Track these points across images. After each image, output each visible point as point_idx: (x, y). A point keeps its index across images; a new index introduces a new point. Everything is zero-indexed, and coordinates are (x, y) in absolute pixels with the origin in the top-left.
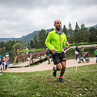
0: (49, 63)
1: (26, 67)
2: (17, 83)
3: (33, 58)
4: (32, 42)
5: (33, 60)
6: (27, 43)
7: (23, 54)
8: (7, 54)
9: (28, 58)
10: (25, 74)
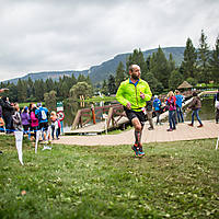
0: (152, 127)
1: (99, 134)
2: (83, 166)
3: (114, 115)
4: (112, 79)
5: (116, 119)
6: (102, 83)
7: (93, 106)
8: (60, 106)
9: (104, 116)
10: (99, 149)
